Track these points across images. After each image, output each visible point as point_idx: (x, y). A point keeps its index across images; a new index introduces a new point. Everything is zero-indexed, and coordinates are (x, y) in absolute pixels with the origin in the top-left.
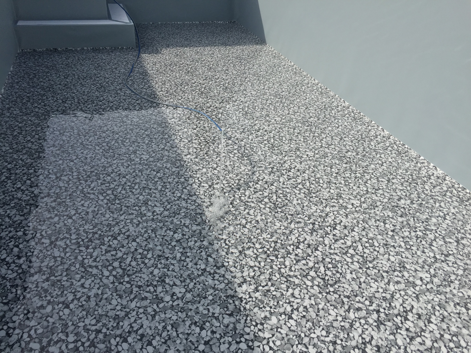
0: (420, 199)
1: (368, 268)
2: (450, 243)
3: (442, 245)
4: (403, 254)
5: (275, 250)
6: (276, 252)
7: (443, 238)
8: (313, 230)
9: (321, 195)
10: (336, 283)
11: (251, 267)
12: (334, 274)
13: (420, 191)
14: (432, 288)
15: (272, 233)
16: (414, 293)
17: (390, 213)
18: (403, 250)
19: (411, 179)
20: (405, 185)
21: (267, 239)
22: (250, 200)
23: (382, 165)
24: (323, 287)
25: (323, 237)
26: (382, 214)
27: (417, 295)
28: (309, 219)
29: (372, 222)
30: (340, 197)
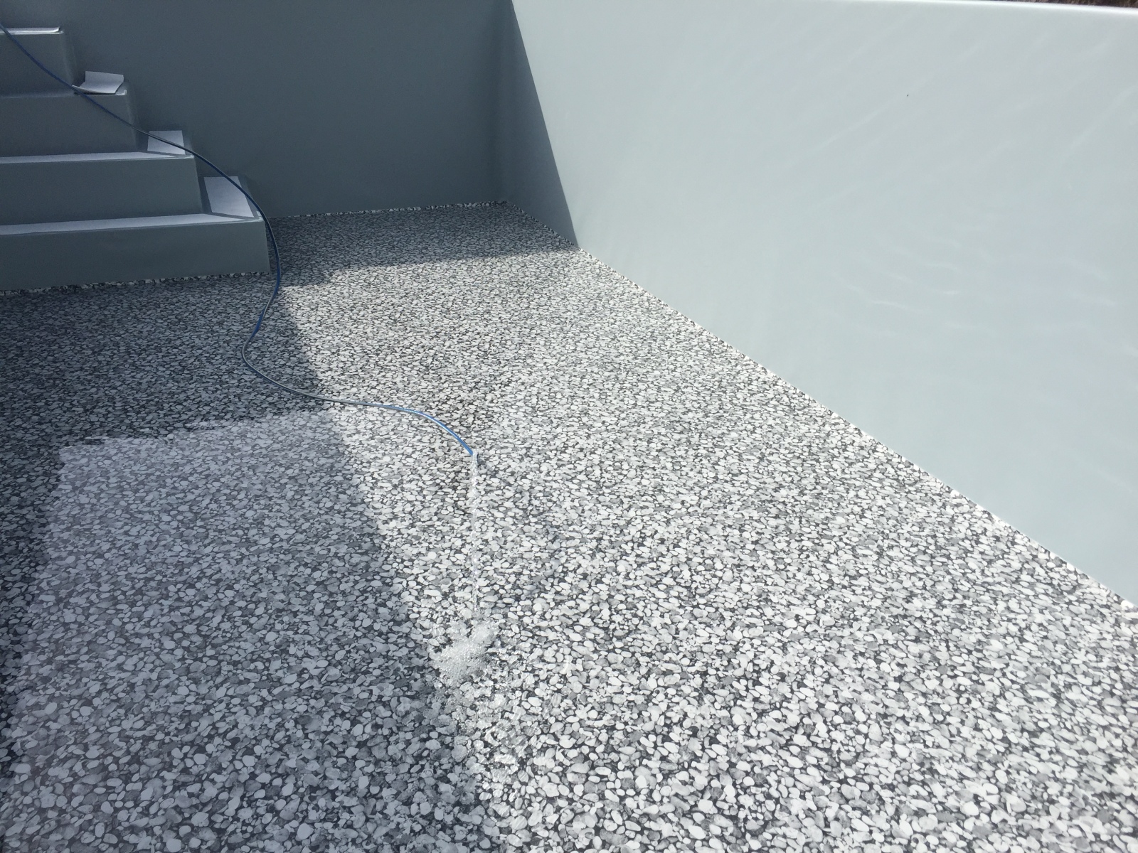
0: (957, 595)
1: (842, 781)
2: (1040, 700)
3: (1020, 708)
4: (927, 738)
5: (610, 749)
6: (614, 756)
7: (1022, 689)
8: (703, 691)
9: (720, 600)
10: (764, 827)
11: (551, 800)
12: (761, 804)
13: (958, 573)
14: (1004, 821)
15: (602, 704)
16: (962, 838)
17: (889, 633)
18: (926, 727)
19: (932, 547)
20: (919, 563)
21: (589, 723)
22: (544, 624)
23: (862, 516)
24: (732, 840)
25: (728, 708)
26: (870, 639)
27: (970, 844)
28: (693, 661)
29: (846, 661)
30: (767, 600)
